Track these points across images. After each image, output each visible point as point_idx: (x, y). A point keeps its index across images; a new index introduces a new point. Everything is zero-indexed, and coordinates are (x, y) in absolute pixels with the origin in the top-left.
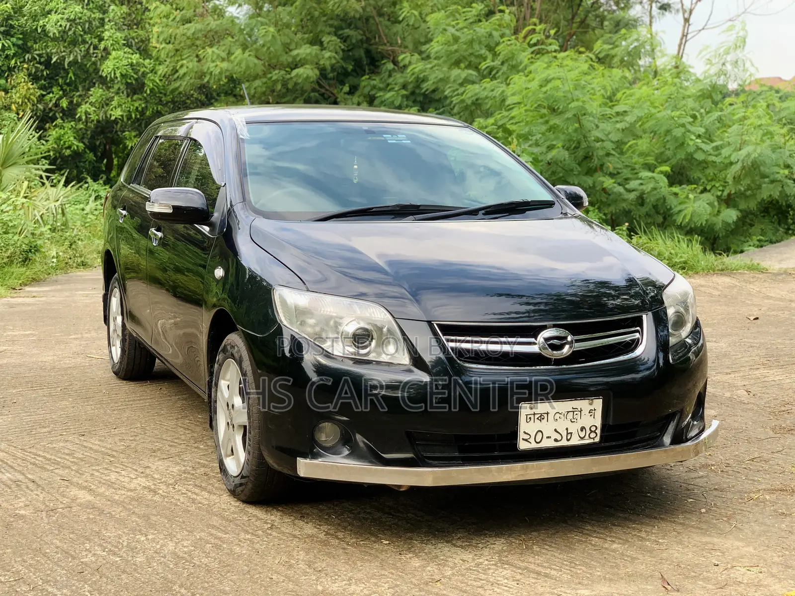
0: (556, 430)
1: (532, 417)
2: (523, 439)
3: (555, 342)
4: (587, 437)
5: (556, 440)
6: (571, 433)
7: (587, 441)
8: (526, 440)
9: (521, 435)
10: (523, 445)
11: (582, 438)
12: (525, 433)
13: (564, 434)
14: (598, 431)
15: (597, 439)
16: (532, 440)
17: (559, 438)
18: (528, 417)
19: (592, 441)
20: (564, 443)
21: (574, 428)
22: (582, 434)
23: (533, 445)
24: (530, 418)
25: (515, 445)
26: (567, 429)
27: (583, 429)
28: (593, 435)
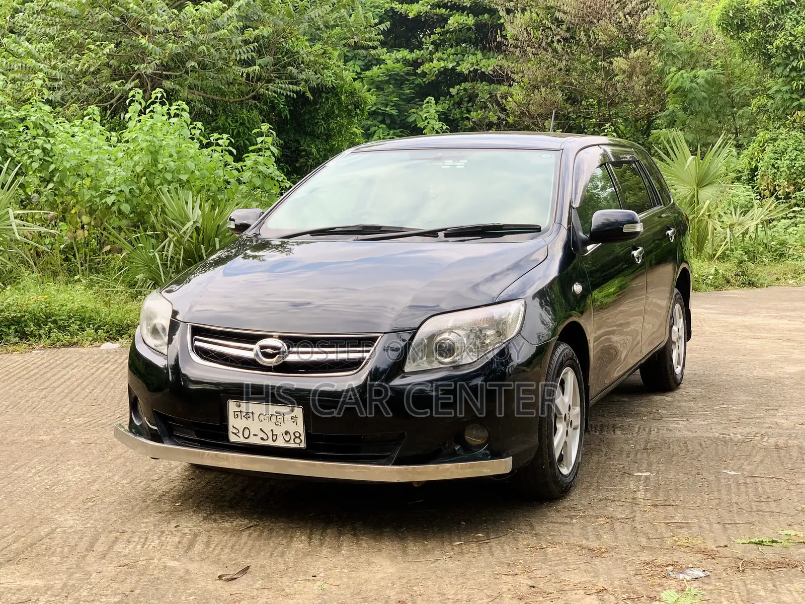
0: (261, 430)
1: (239, 414)
2: (233, 433)
3: (269, 351)
4: (292, 441)
5: (262, 439)
6: (276, 435)
7: (292, 445)
8: (235, 434)
9: (231, 429)
10: (233, 438)
11: (287, 442)
12: (233, 426)
13: (270, 435)
14: (303, 438)
15: (303, 445)
16: (240, 434)
17: (265, 438)
18: (236, 413)
19: (297, 446)
20: (269, 443)
21: (279, 431)
22: (287, 438)
23: (242, 440)
24: (237, 415)
25: (226, 438)
26: (272, 430)
27: (287, 433)
28: (298, 441)
